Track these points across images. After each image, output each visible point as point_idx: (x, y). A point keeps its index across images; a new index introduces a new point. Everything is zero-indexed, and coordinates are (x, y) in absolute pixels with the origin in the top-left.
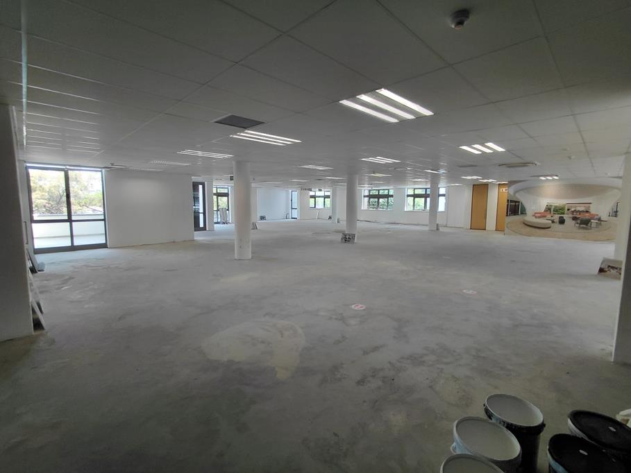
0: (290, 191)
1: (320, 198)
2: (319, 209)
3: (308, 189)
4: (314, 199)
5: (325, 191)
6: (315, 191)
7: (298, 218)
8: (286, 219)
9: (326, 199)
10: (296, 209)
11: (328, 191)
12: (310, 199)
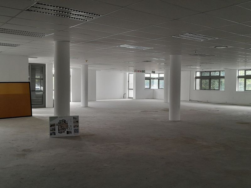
0: (128, 73)
1: (154, 80)
2: (154, 89)
3: (143, 72)
4: (149, 81)
5: (159, 74)
6: (150, 74)
7: (134, 98)
8: (124, 98)
9: (160, 81)
10: (132, 89)
11: (162, 73)
12: (145, 80)
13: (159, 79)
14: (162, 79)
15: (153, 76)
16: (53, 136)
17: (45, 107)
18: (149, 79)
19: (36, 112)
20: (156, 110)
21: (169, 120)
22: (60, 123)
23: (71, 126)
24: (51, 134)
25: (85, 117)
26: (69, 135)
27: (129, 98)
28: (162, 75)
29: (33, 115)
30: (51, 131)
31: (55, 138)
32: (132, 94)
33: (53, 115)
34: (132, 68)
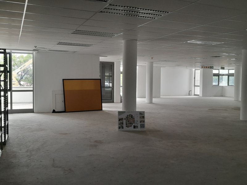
0: (194, 69)
1: (223, 76)
2: (223, 87)
3: (212, 68)
4: (217, 77)
5: (229, 70)
6: (219, 70)
7: (201, 95)
8: (189, 95)
9: (230, 77)
10: (199, 86)
11: (232, 69)
12: (213, 77)
13: (229, 75)
14: (232, 75)
15: (222, 72)
16: (121, 129)
17: (113, 102)
18: (218, 75)
19: (106, 107)
20: (225, 108)
21: (241, 119)
22: (127, 117)
23: (137, 121)
24: (119, 128)
25: (150, 113)
26: (135, 129)
27: (195, 95)
28: (232, 72)
29: (103, 109)
30: (119, 124)
31: (123, 132)
32: (198, 91)
33: (121, 110)
34: (199, 64)
